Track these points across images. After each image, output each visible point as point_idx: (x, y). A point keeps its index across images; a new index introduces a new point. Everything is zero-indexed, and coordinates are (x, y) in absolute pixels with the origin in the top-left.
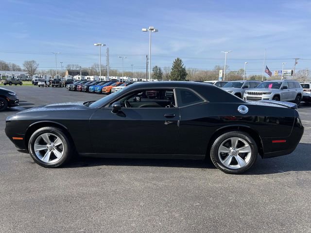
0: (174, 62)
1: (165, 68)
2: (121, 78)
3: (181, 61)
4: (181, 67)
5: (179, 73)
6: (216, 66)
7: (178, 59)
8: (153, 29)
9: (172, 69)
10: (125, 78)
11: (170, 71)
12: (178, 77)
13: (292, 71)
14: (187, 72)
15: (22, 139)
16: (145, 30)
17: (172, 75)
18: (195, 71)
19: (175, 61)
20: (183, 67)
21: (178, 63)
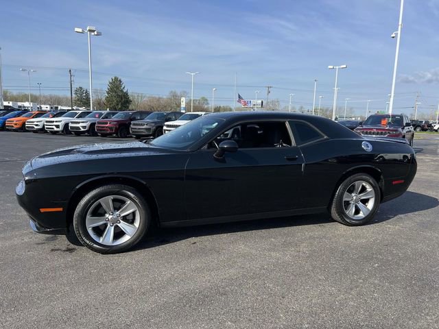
0: (110, 83)
1: (95, 91)
2: (20, 104)
3: (120, 81)
4: (122, 91)
5: (118, 99)
6: (172, 92)
7: (116, 79)
8: (94, 31)
9: (108, 93)
10: (27, 104)
11: (104, 96)
12: (118, 105)
13: (262, 102)
14: (131, 98)
15: (61, 209)
16: (80, 30)
17: (108, 101)
18: (141, 97)
19: (111, 81)
20: (125, 91)
21: (116, 85)
